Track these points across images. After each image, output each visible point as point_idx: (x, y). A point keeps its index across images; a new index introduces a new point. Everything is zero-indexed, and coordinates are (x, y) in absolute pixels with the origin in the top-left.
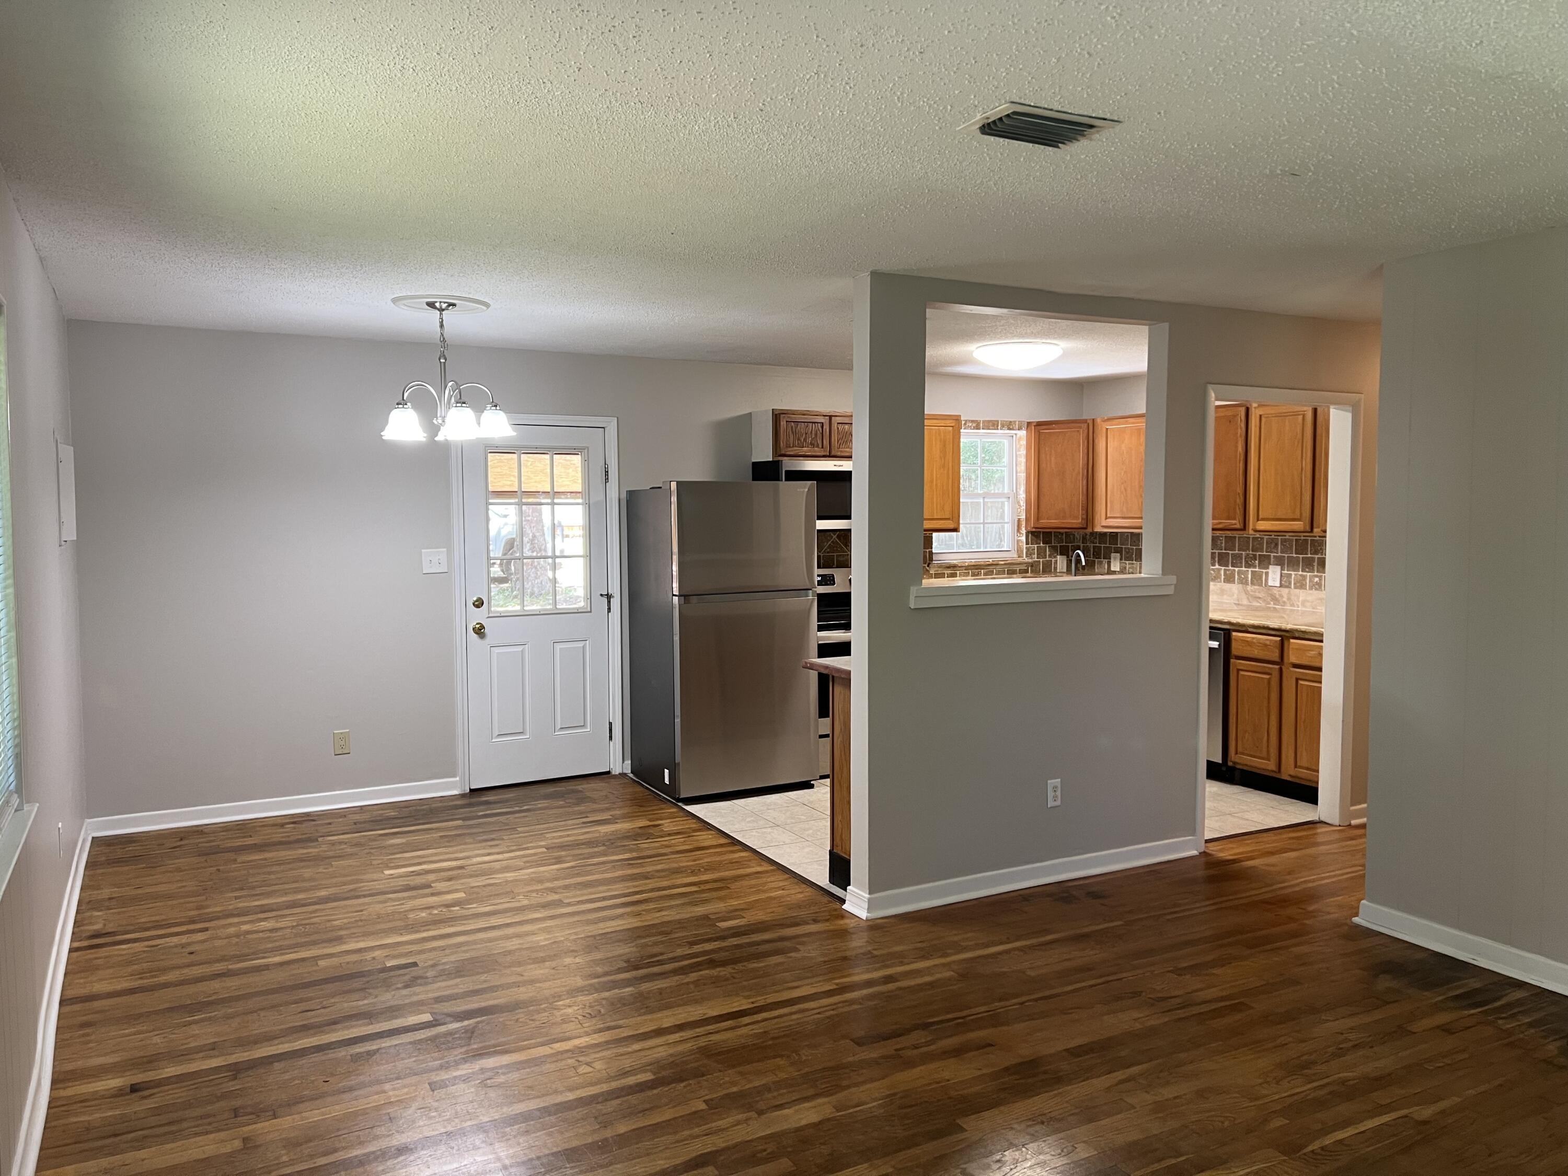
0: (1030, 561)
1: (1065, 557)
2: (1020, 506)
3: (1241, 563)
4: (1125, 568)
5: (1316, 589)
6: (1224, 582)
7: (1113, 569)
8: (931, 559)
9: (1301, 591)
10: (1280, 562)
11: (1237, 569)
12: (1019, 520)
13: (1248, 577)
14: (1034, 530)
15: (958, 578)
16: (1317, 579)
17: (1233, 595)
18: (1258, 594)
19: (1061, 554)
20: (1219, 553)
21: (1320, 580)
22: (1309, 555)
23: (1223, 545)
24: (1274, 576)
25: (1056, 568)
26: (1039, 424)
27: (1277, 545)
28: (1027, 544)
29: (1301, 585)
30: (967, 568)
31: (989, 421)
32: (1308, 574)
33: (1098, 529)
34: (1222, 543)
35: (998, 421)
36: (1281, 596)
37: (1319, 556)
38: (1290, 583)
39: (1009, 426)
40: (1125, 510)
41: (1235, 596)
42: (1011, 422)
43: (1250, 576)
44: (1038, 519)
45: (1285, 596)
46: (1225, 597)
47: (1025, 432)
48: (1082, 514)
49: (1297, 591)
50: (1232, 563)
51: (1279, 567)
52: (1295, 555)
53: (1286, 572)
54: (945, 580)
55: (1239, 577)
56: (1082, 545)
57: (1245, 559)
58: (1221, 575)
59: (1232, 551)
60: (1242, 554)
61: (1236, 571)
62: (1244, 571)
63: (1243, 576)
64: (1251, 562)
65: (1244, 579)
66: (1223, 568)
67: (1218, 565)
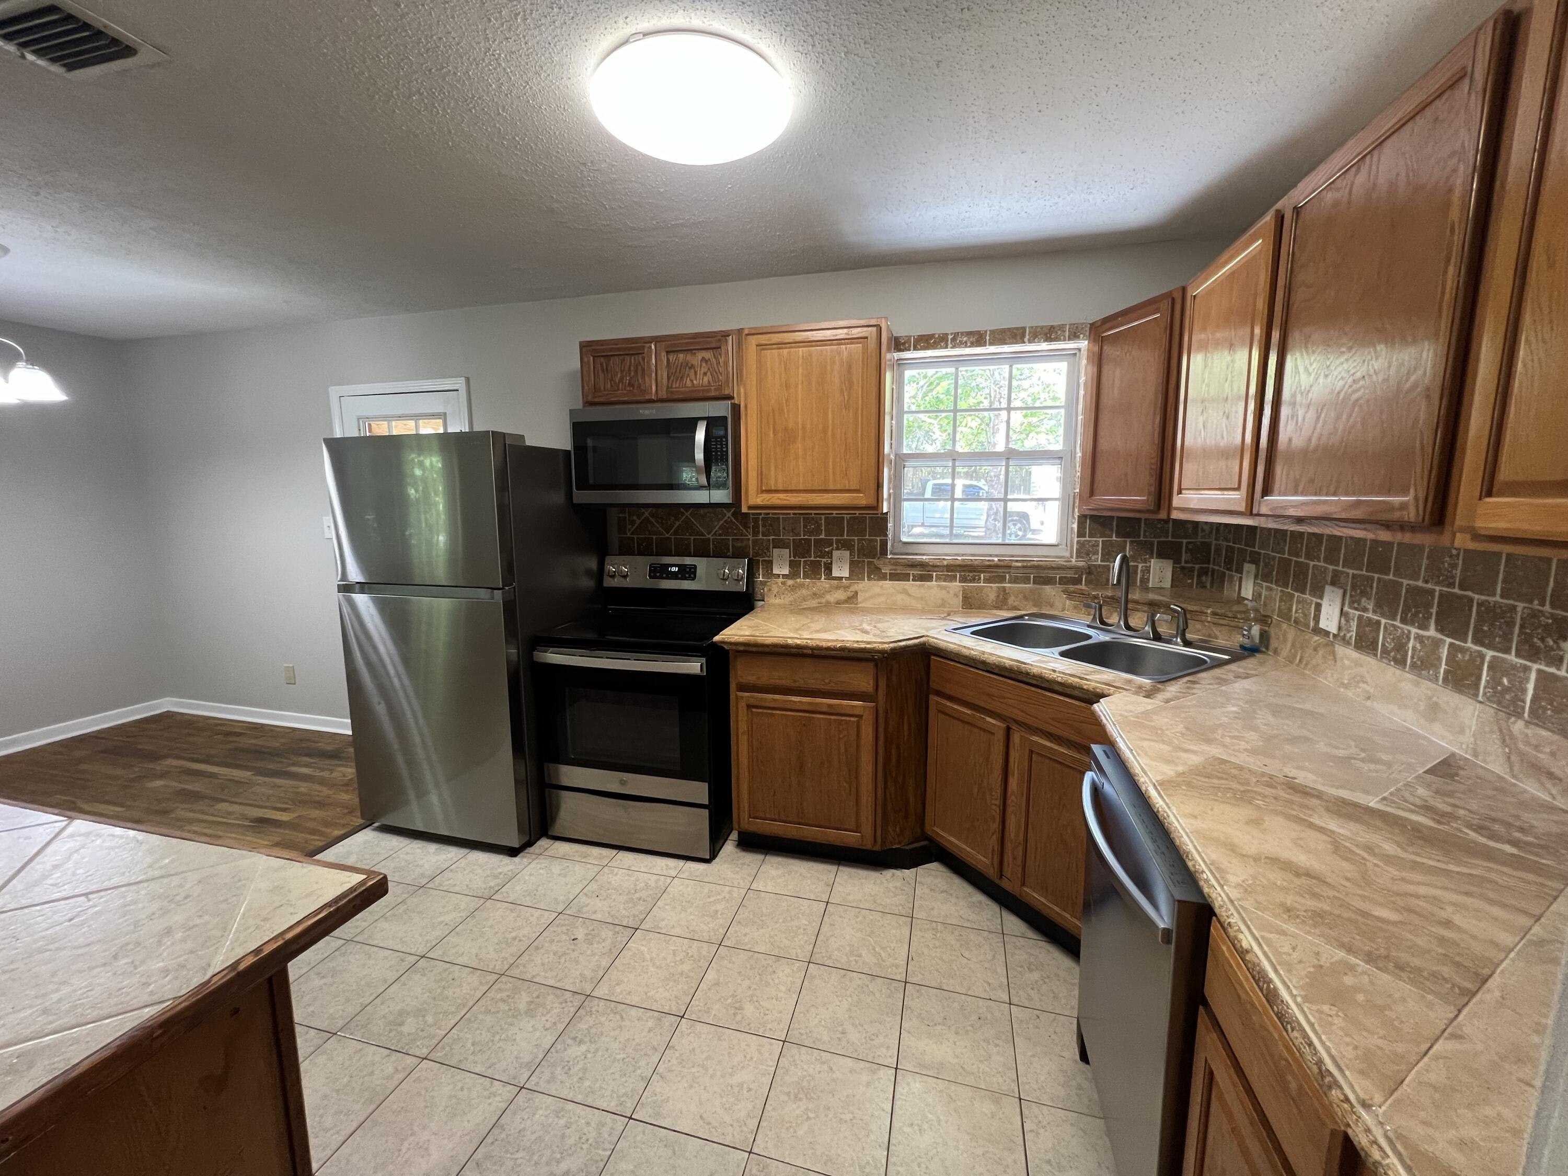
0: (1081, 564)
1: (1166, 563)
2: (1076, 471)
3: (1507, 637)
4: (1260, 595)
6: (1444, 681)
8: (884, 552)
11: (1489, 654)
12: (1074, 496)
13: (1524, 691)
14: (1087, 512)
15: (934, 583)
17: (1462, 732)
18: (1545, 760)
19: (1161, 555)
20: (1441, 595)
23: (1458, 572)
25: (1145, 581)
28: (1078, 535)
30: (950, 568)
31: (1003, 331)
34: (1454, 566)
35: (1024, 329)
39: (1050, 334)
41: (1468, 738)
42: (1052, 326)
43: (1531, 687)
44: (1092, 494)
46: (1437, 727)
47: (1087, 342)
48: (1151, 489)
50: (1477, 630)
54: (910, 585)
55: (1494, 682)
56: (1214, 542)
57: (1522, 627)
58: (1439, 659)
59: (1481, 594)
60: (1514, 608)
61: (1488, 659)
62: (1514, 667)
63: (1505, 681)
64: (1543, 640)
65: (1507, 690)
66: (1449, 640)
67: (1437, 630)
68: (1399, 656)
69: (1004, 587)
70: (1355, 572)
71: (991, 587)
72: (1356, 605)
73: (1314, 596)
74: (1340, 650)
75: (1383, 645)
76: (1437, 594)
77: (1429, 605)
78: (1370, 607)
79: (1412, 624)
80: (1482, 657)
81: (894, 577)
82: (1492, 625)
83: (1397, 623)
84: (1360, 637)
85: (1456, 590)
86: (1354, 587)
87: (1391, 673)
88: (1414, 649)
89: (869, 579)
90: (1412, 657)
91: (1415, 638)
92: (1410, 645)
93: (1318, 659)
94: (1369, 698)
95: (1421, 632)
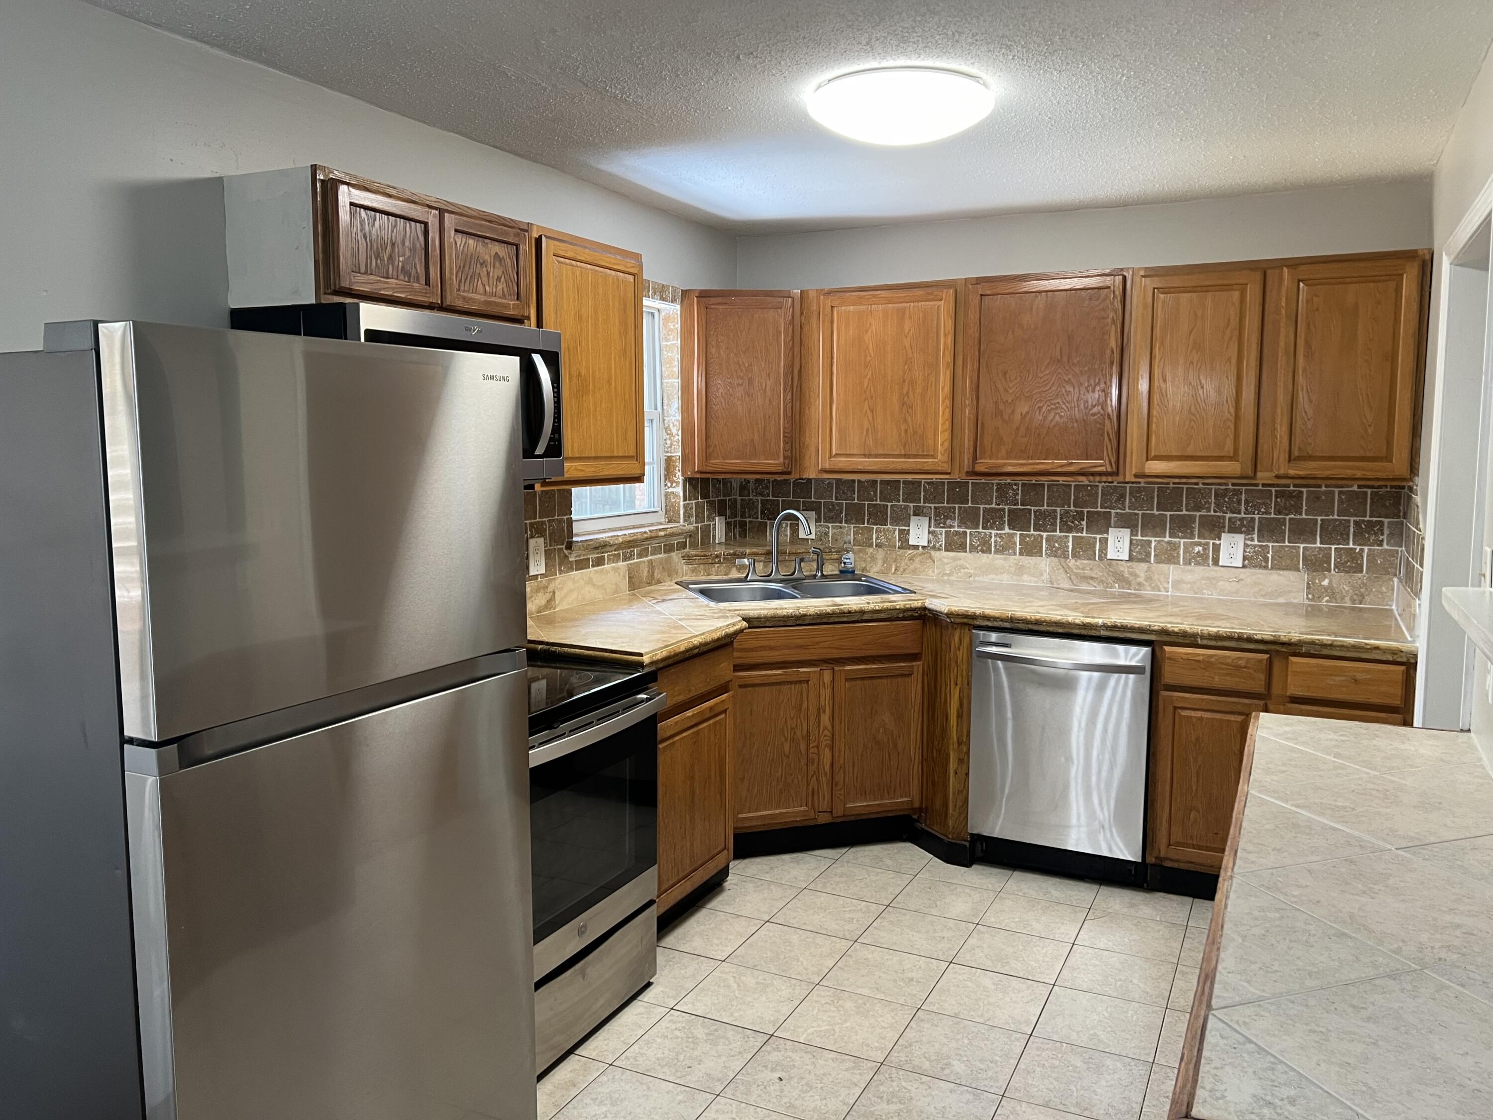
0: (689, 528)
1: (723, 518)
2: (671, 435)
3: (1054, 525)
4: (827, 534)
5: (1198, 564)
6: (1021, 554)
7: (802, 535)
8: (571, 534)
9: (1172, 566)
10: (1127, 522)
11: (1045, 534)
12: (669, 461)
13: (1068, 547)
14: (698, 476)
15: (606, 566)
16: (1198, 549)
17: (1042, 575)
18: (1088, 573)
19: (722, 514)
20: (1009, 510)
21: (1204, 549)
22: (1184, 512)
23: (1019, 497)
24: (1119, 545)
25: (714, 537)
26: (703, 295)
27: (1123, 496)
28: (685, 500)
29: (1169, 556)
30: (619, 547)
32: (1182, 541)
33: (811, 474)
34: (1017, 494)
36: (1136, 576)
37: (1204, 513)
38: (1148, 555)
39: (663, 293)
40: (870, 442)
41: (1046, 576)
43: (1070, 544)
44: (707, 455)
45: (1142, 575)
46: (1025, 577)
47: (678, 307)
48: (785, 450)
49: (1164, 567)
50: (1035, 525)
51: (1128, 531)
52: (1155, 512)
53: (1139, 537)
54: (591, 572)
55: (1050, 547)
57: (1061, 518)
58: (1015, 543)
59: (1036, 506)
60: (1055, 511)
61: (1044, 537)
62: (1060, 537)
63: (1056, 545)
64: (1073, 522)
65: (1058, 549)
66: (1019, 533)
67: (1010, 529)
68: (985, 548)
69: (651, 560)
70: (937, 505)
71: (644, 562)
72: (942, 525)
73: (897, 525)
74: (936, 554)
75: (971, 544)
76: (1007, 510)
77: (1001, 517)
78: (956, 524)
79: (992, 528)
80: (1042, 537)
81: (582, 565)
82: (1044, 520)
83: (981, 530)
84: (950, 544)
85: (1020, 507)
86: (936, 515)
87: (985, 558)
88: (996, 542)
89: (561, 572)
90: (995, 546)
91: (995, 536)
92: (993, 540)
93: (916, 564)
94: (970, 577)
95: (999, 532)
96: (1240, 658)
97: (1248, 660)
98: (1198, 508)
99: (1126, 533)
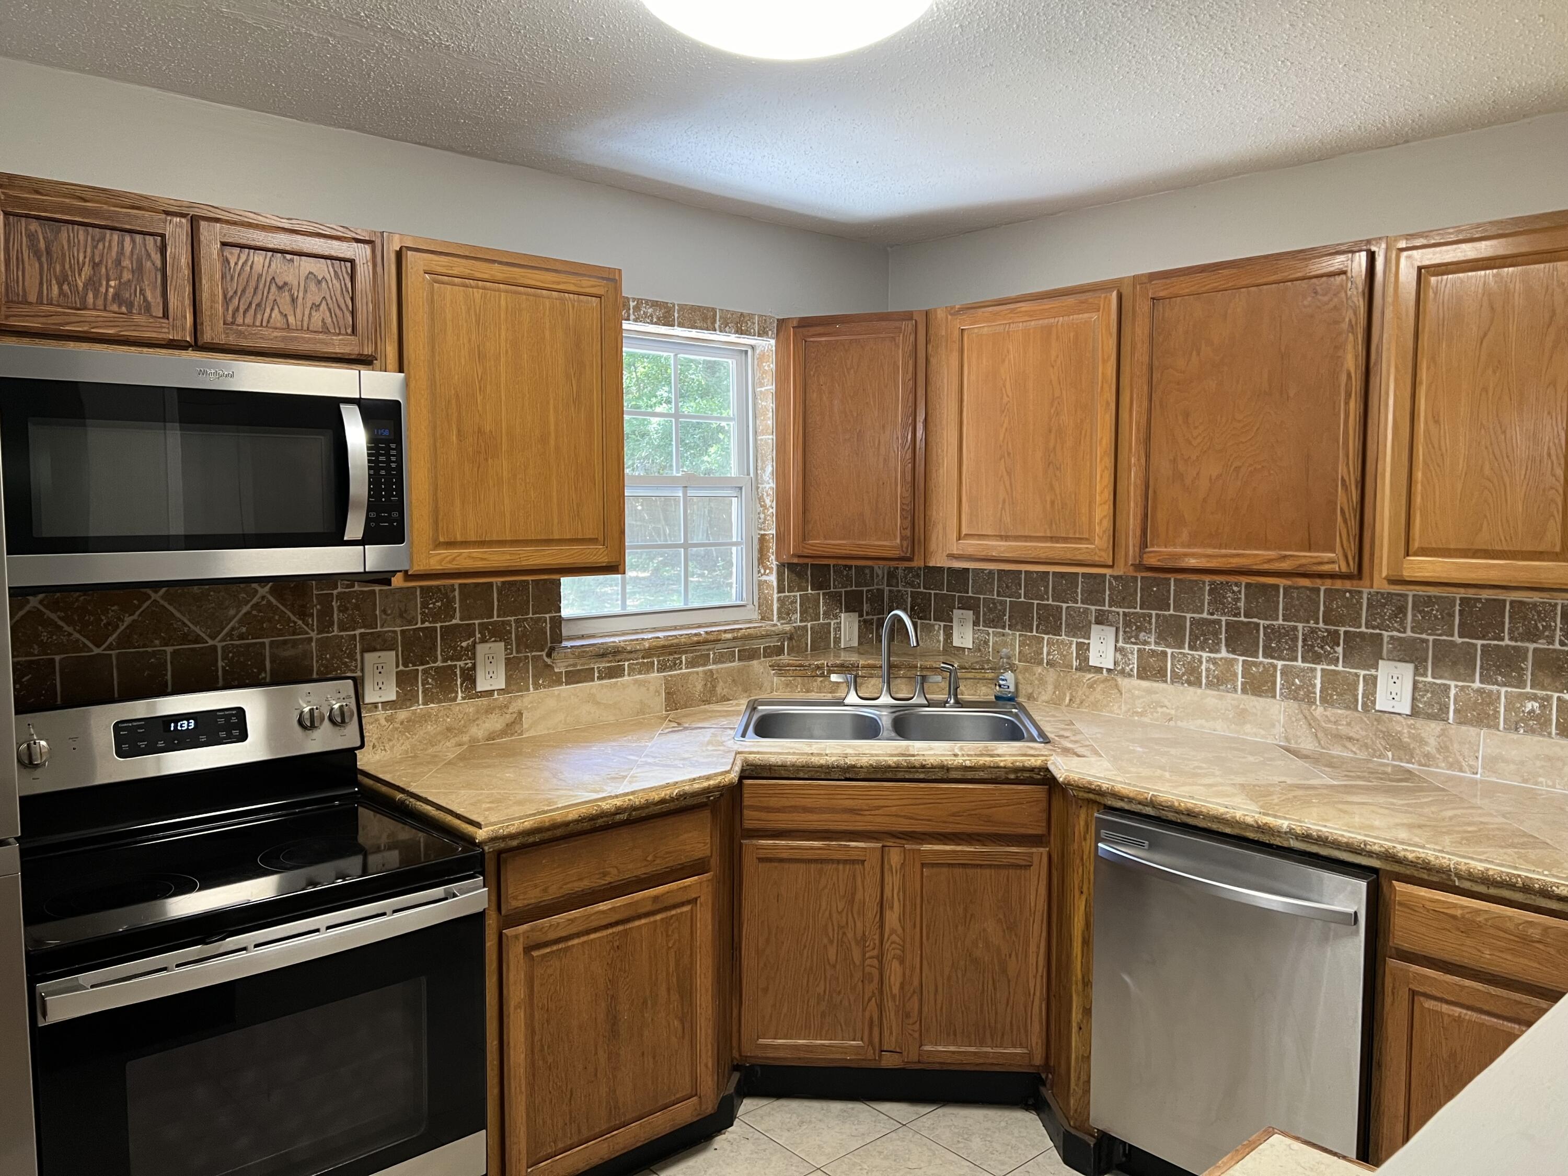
0: (787, 628)
1: (854, 617)
2: (764, 506)
3: (1293, 649)
4: (986, 643)
5: (1531, 731)
6: (1244, 691)
7: (956, 643)
8: (557, 638)
9: (1483, 732)
10: (1408, 653)
11: (1280, 664)
12: (762, 539)
13: (1314, 686)
14: (795, 561)
15: (626, 678)
16: (1531, 705)
17: (1273, 726)
18: (1343, 729)
19: (849, 610)
20: (1227, 624)
21: (1542, 707)
22: (1507, 642)
23: (1242, 604)
24: (1395, 689)
25: (837, 640)
26: (805, 323)
27: (1402, 610)
28: (780, 590)
29: (1479, 715)
30: (649, 653)
31: (694, 309)
32: (1503, 690)
33: (939, 560)
34: (1239, 599)
35: (714, 310)
36: (1422, 742)
37: (1542, 645)
38: (1444, 708)
39: (740, 324)
40: (1007, 519)
41: (1279, 730)
42: (742, 314)
43: (1318, 682)
44: (804, 536)
45: (1433, 742)
46: (1248, 728)
47: (773, 342)
48: (903, 528)
49: (1470, 731)
50: (1265, 647)
51: (1410, 667)
52: (1457, 639)
53: (1429, 679)
54: (595, 686)
55: (1288, 684)
56: (887, 589)
57: (1304, 640)
58: (1236, 675)
59: (1266, 619)
60: (1295, 629)
61: (1279, 667)
62: (1303, 670)
63: (1297, 681)
64: (1322, 648)
65: (1299, 688)
66: (1241, 658)
67: (1228, 651)
68: (1192, 679)
69: (711, 671)
70: (1126, 610)
71: (697, 673)
72: (1133, 640)
73: (1073, 636)
74: (1123, 682)
75: (1173, 671)
76: (1224, 623)
77: (1216, 634)
78: (1152, 640)
79: (1203, 649)
80: (1275, 667)
81: (574, 677)
82: (1279, 642)
83: (1186, 651)
84: (1144, 669)
85: (1242, 619)
86: (1127, 624)
87: (1192, 693)
88: (1208, 670)
89: (537, 686)
90: (1207, 677)
91: (1207, 661)
92: (1203, 667)
93: (1098, 694)
94: (1171, 719)
95: (1212, 655)
96: (1531, 924)
97: (1546, 929)
98: (1531, 635)
99: (1407, 670)
